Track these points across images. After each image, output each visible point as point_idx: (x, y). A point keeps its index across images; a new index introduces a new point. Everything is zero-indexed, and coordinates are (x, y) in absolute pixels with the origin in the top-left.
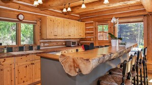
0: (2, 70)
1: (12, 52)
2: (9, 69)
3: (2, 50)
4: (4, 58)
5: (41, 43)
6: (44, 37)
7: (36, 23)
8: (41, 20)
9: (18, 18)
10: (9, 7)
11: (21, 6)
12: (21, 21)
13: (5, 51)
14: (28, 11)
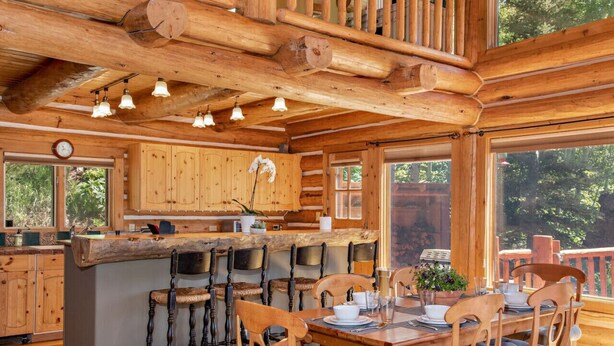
0: (4, 282)
1: (39, 244)
2: (21, 282)
3: (12, 239)
4: (10, 254)
5: (128, 222)
6: (134, 206)
7: (112, 165)
8: (130, 153)
9: (55, 153)
10: (30, 122)
11: (63, 117)
12: (63, 160)
13: (19, 241)
14: (87, 129)
